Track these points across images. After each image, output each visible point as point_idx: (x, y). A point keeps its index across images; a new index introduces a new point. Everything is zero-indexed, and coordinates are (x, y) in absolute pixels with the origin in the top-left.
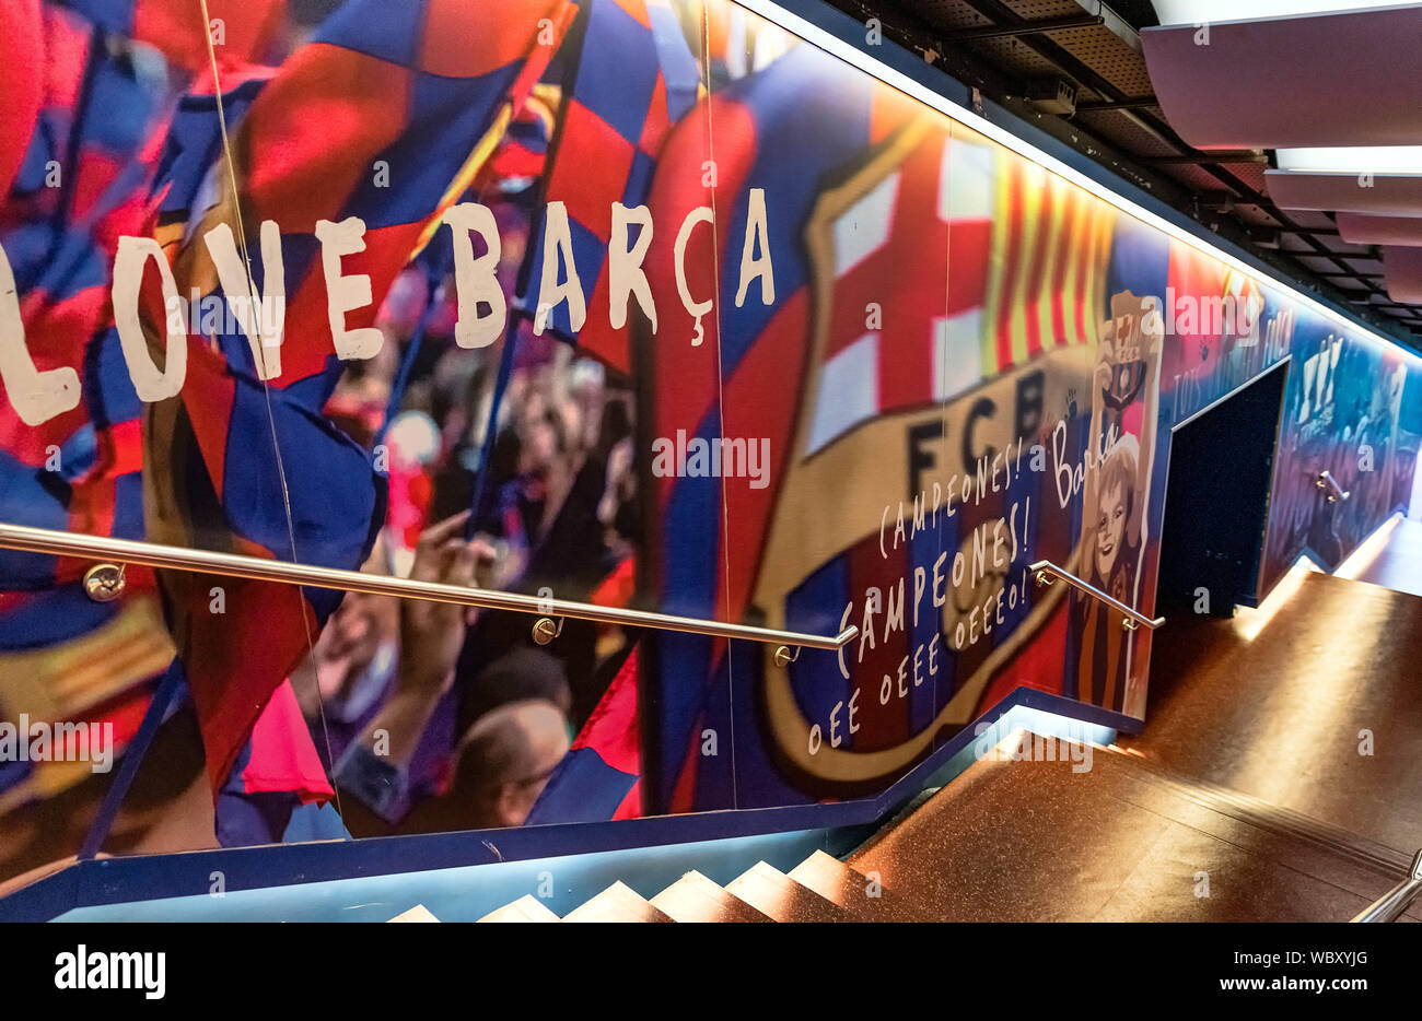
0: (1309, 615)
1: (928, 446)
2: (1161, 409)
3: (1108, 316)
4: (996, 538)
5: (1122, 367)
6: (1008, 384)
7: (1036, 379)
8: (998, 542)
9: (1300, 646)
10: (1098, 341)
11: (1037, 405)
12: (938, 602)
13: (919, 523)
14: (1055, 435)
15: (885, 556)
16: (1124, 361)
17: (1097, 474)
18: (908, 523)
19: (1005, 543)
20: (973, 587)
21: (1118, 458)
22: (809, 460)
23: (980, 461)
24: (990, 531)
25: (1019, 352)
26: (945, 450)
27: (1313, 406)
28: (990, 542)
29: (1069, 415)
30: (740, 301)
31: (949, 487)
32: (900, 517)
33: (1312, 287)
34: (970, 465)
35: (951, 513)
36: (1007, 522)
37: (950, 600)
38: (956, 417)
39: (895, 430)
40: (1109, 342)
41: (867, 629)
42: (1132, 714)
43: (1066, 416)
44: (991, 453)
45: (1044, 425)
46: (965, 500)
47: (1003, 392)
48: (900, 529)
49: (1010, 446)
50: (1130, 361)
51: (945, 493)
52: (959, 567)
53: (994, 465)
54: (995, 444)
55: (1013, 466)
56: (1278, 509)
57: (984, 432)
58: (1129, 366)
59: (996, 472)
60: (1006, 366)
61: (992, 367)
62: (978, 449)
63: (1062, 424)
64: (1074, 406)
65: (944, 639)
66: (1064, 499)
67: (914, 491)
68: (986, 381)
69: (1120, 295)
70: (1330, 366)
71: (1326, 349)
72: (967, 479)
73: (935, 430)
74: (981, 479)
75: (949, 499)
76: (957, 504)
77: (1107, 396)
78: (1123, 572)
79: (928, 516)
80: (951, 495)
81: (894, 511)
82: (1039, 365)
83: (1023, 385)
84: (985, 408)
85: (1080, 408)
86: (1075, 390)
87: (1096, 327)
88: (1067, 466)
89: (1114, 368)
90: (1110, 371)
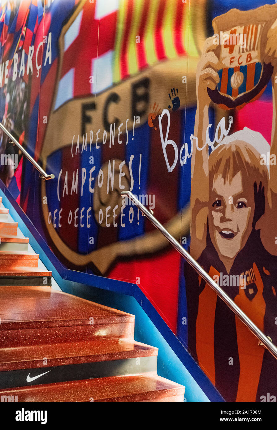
1: (89, 113)
3: (210, 32)
4: (121, 171)
6: (127, 86)
7: (145, 83)
8: (122, 175)
10: (199, 52)
11: (146, 98)
12: (92, 191)
13: (84, 147)
14: (160, 118)
15: (73, 156)
16: (234, 65)
18: (81, 146)
19: (125, 176)
20: (108, 193)
21: (233, 149)
22: (55, 112)
23: (111, 125)
24: (117, 166)
28: (117, 172)
29: (172, 106)
30: (45, 64)
31: (97, 134)
32: (78, 142)
34: (107, 126)
35: (98, 147)
36: (127, 164)
37: (97, 192)
41: (66, 184)
43: (169, 107)
44: (117, 122)
45: (151, 111)
46: (104, 143)
48: (78, 147)
49: (128, 120)
50: (245, 64)
51: (95, 137)
52: (101, 177)
53: (119, 129)
54: (119, 118)
55: (130, 132)
59: (120, 133)
60: (125, 76)
62: (111, 119)
63: (166, 111)
64: (176, 101)
65: (94, 213)
67: (83, 132)
68: (114, 85)
69: (223, 15)
72: (105, 133)
74: (112, 135)
75: (97, 140)
76: (100, 143)
79: (88, 145)
80: (98, 139)
81: (76, 138)
82: (146, 74)
83: (135, 86)
85: (183, 102)
86: (177, 89)
87: (196, 43)
88: (171, 142)
89: (220, 73)
90: (215, 74)
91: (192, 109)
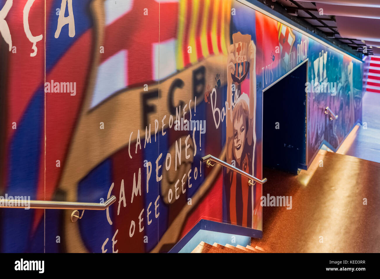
0: (328, 172)
1: (152, 102)
2: (257, 82)
3: (232, 42)
4: (186, 145)
5: (239, 64)
6: (189, 73)
7: (201, 70)
8: (187, 147)
9: (326, 187)
11: (202, 81)
12: (158, 179)
13: (148, 140)
14: (211, 95)
15: (131, 157)
16: (240, 62)
17: (231, 112)
18: (143, 140)
19: (190, 147)
20: (176, 170)
21: (240, 104)
22: (91, 111)
23: (177, 108)
24: (183, 142)
25: (193, 58)
26: (160, 103)
27: (319, 80)
28: (184, 147)
29: (217, 85)
30: (57, 35)
31: (163, 121)
32: (139, 137)
33: (313, 31)
34: (172, 110)
35: (164, 134)
36: (191, 137)
37: (165, 177)
38: (165, 88)
39: (135, 95)
40: (232, 54)
41: (122, 196)
42: (256, 228)
43: (216, 86)
44: (182, 104)
45: (206, 91)
46: (170, 127)
47: (187, 76)
48: (138, 143)
49: (191, 101)
50: (242, 61)
51: (160, 124)
52: (169, 160)
53: (184, 110)
54: (184, 100)
55: (193, 110)
56: (310, 124)
57: (179, 95)
58: (242, 64)
59: (185, 113)
60: (187, 64)
61: (181, 65)
62: (176, 102)
63: (214, 90)
64: (219, 82)
65: (162, 198)
66: (217, 125)
67: (145, 124)
68: (178, 72)
69: (236, 34)
70: (324, 63)
71: (321, 56)
72: (171, 117)
73: (155, 94)
74: (178, 117)
75: (163, 127)
76: (167, 129)
77: (233, 77)
78: (246, 157)
79: (153, 136)
80: (164, 125)
81: (135, 133)
82: (202, 64)
83: (195, 73)
84: (178, 84)
85: (222, 82)
86: (219, 75)
87: (227, 47)
88: (218, 109)
89: (235, 65)
90: (234, 66)
91: (226, 86)
